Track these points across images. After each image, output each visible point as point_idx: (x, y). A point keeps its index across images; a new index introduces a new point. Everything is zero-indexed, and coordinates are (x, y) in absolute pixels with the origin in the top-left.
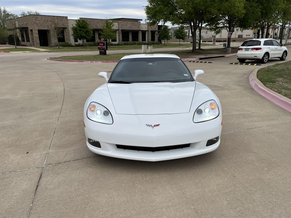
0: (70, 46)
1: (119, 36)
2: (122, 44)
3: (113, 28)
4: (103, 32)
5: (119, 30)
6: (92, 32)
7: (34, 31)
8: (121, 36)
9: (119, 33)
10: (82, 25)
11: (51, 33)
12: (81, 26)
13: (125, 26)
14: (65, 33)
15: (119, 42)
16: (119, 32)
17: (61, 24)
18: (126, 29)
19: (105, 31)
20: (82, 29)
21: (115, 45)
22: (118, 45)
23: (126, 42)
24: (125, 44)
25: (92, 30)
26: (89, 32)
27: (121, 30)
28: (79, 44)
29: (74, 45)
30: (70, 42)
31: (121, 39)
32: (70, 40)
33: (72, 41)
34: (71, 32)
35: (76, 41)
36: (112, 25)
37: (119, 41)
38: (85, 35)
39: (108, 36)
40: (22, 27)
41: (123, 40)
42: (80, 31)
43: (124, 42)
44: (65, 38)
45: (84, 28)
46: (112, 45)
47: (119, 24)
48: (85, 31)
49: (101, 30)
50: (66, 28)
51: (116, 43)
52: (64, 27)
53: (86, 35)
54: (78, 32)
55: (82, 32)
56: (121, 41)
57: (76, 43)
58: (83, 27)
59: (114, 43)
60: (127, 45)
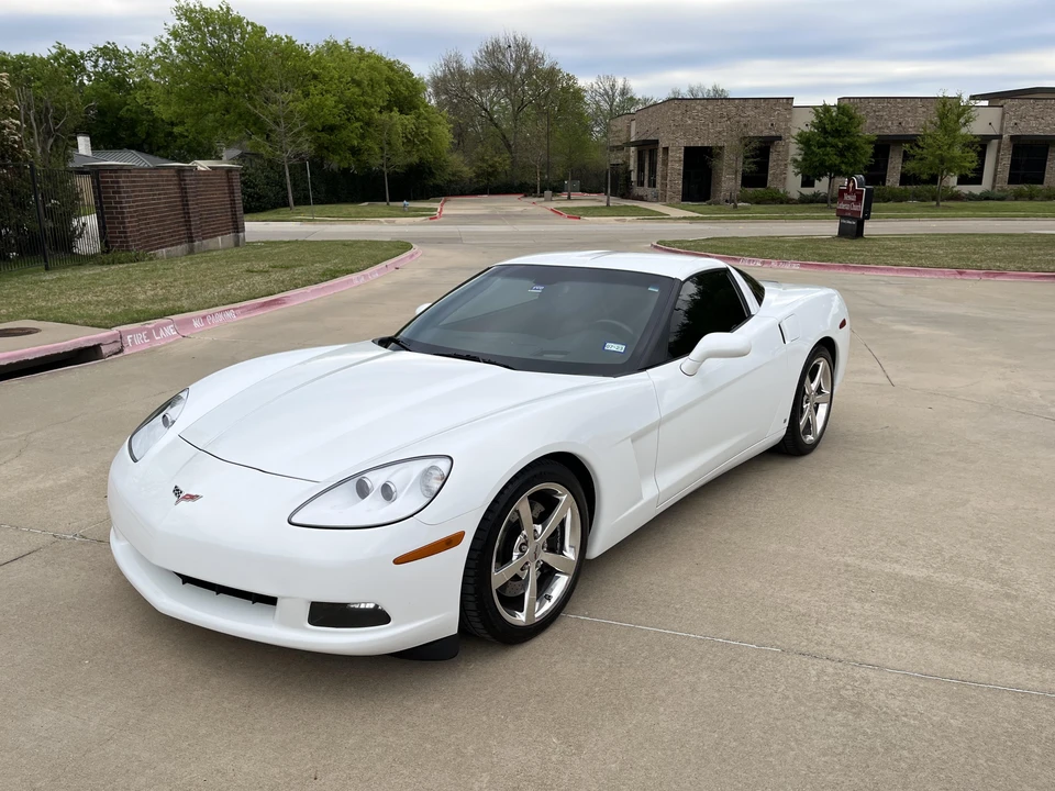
0: (782, 203)
1: (997, 162)
2: (1002, 194)
3: (964, 131)
4: (919, 147)
5: (999, 137)
6: (870, 149)
7: (672, 151)
8: (1006, 161)
9: (998, 151)
10: (832, 123)
11: (726, 158)
12: (828, 127)
13: (1036, 118)
14: (773, 156)
15: (993, 187)
16: (1000, 144)
17: (766, 124)
18: (1036, 133)
19: (930, 141)
20: (830, 139)
21: (972, 197)
22: (985, 197)
23: (1025, 188)
24: (1018, 196)
25: (871, 143)
26: (856, 148)
27: (1012, 138)
28: (816, 195)
29: (796, 196)
30: (784, 185)
31: (1006, 175)
32: (785, 178)
33: (793, 185)
34: (794, 150)
35: (807, 183)
36: (962, 120)
37: (994, 180)
38: (836, 160)
39: (937, 161)
40: (643, 138)
41: (1011, 181)
42: (822, 145)
43: (1015, 187)
44: (770, 172)
45: (839, 136)
46: (957, 197)
47: (1003, 114)
48: (840, 145)
49: (911, 140)
50: (780, 138)
51: (976, 189)
52: (774, 133)
53: (843, 162)
54: (813, 152)
55: (828, 149)
56: (1003, 184)
57: (808, 191)
58: (837, 133)
59: (965, 189)
60: (1031, 198)
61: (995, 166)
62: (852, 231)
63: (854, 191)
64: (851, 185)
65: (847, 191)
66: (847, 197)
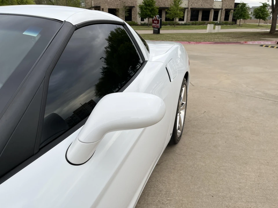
0: (136, 25)
1: (187, 15)
2: (189, 24)
3: (180, 6)
4: (169, 10)
5: (188, 8)
6: (157, 10)
7: (105, 9)
8: (190, 15)
9: (188, 12)
10: (148, 3)
11: (120, 12)
12: (147, 3)
13: (196, 3)
14: (133, 12)
15: (187, 22)
16: (188, 10)
17: (130, 3)
18: (196, 7)
19: (172, 9)
20: (148, 7)
21: (182, 25)
22: (185, 24)
23: (194, 22)
24: (193, 24)
25: (158, 9)
26: (154, 10)
27: (191, 9)
28: (145, 23)
29: (140, 24)
30: (136, 21)
31: (189, 18)
32: (136, 19)
33: (138, 20)
34: (138, 10)
35: (142, 20)
36: (180, 3)
37: (187, 20)
38: (149, 13)
39: (174, 14)
40: (96, 5)
41: (191, 20)
42: (145, 9)
43: (192, 22)
44: (132, 17)
45: (150, 6)
46: (178, 24)
47: (189, 2)
48: (150, 9)
49: (167, 8)
50: (134, 7)
51: (183, 22)
52: (132, 5)
53: (151, 14)
54: (143, 11)
55: (147, 10)
56: (189, 21)
57: (143, 22)
58: (149, 5)
59: (181, 22)
60: (195, 24)
61: (187, 16)
62: (157, 32)
63: (157, 20)
64: (156, 18)
65: (155, 20)
66: (155, 22)
